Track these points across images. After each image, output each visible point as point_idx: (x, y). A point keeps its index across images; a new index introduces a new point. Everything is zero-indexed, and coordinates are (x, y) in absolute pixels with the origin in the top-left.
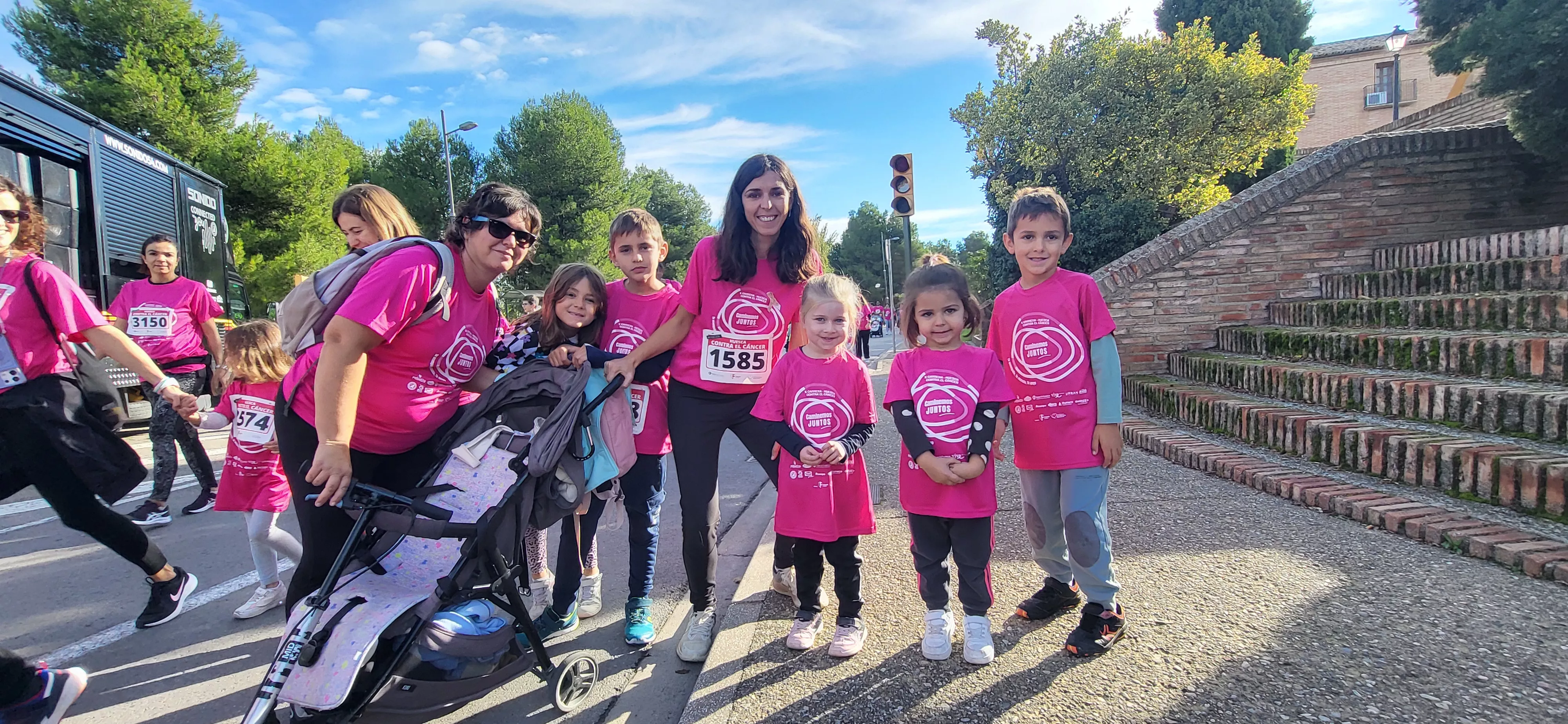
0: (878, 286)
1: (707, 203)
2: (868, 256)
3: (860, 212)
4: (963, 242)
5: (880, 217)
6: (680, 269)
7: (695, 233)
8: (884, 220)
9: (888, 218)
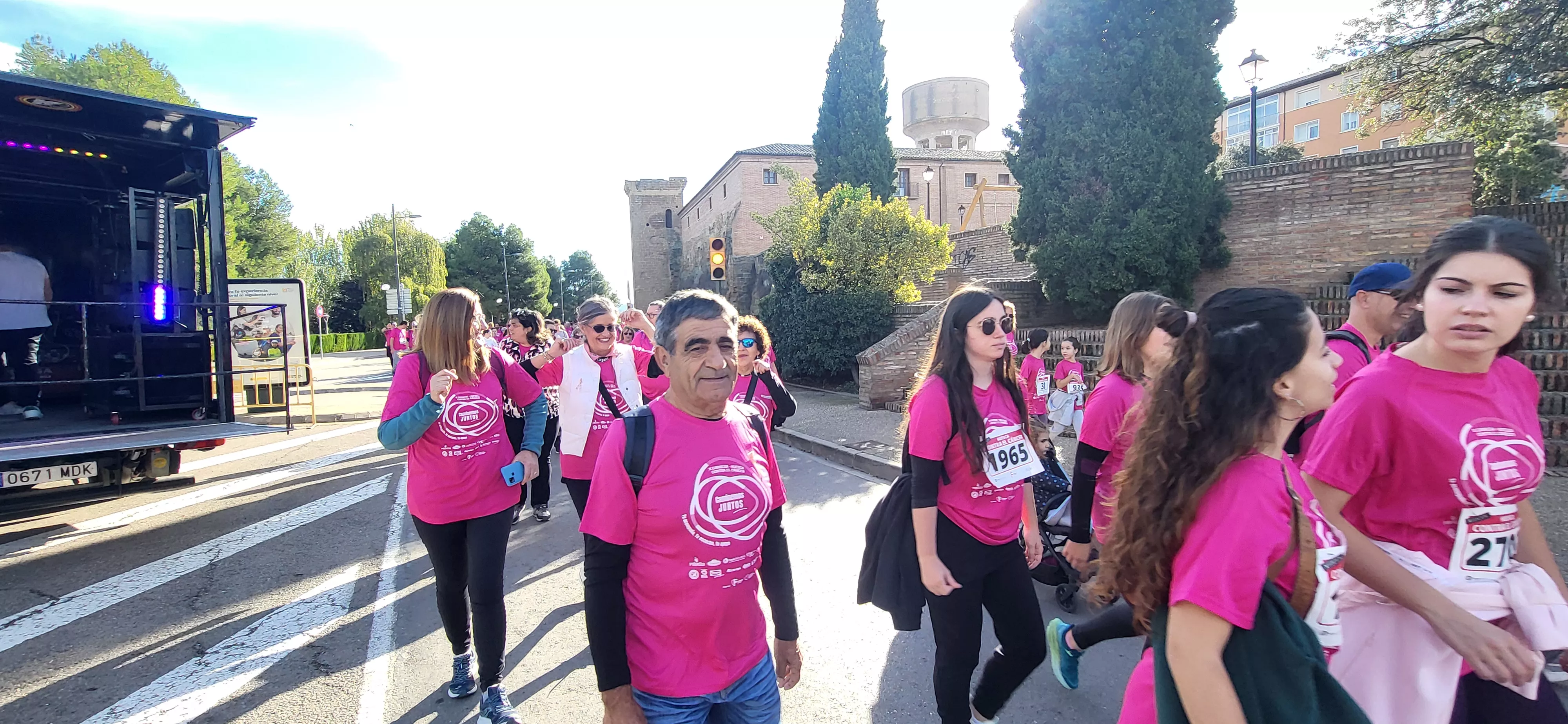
0: (499, 301)
1: (286, 195)
2: (483, 269)
3: (473, 223)
4: (568, 260)
5: (496, 230)
6: (251, 269)
7: (270, 227)
8: (500, 234)
9: (504, 231)
